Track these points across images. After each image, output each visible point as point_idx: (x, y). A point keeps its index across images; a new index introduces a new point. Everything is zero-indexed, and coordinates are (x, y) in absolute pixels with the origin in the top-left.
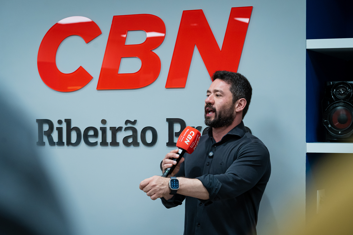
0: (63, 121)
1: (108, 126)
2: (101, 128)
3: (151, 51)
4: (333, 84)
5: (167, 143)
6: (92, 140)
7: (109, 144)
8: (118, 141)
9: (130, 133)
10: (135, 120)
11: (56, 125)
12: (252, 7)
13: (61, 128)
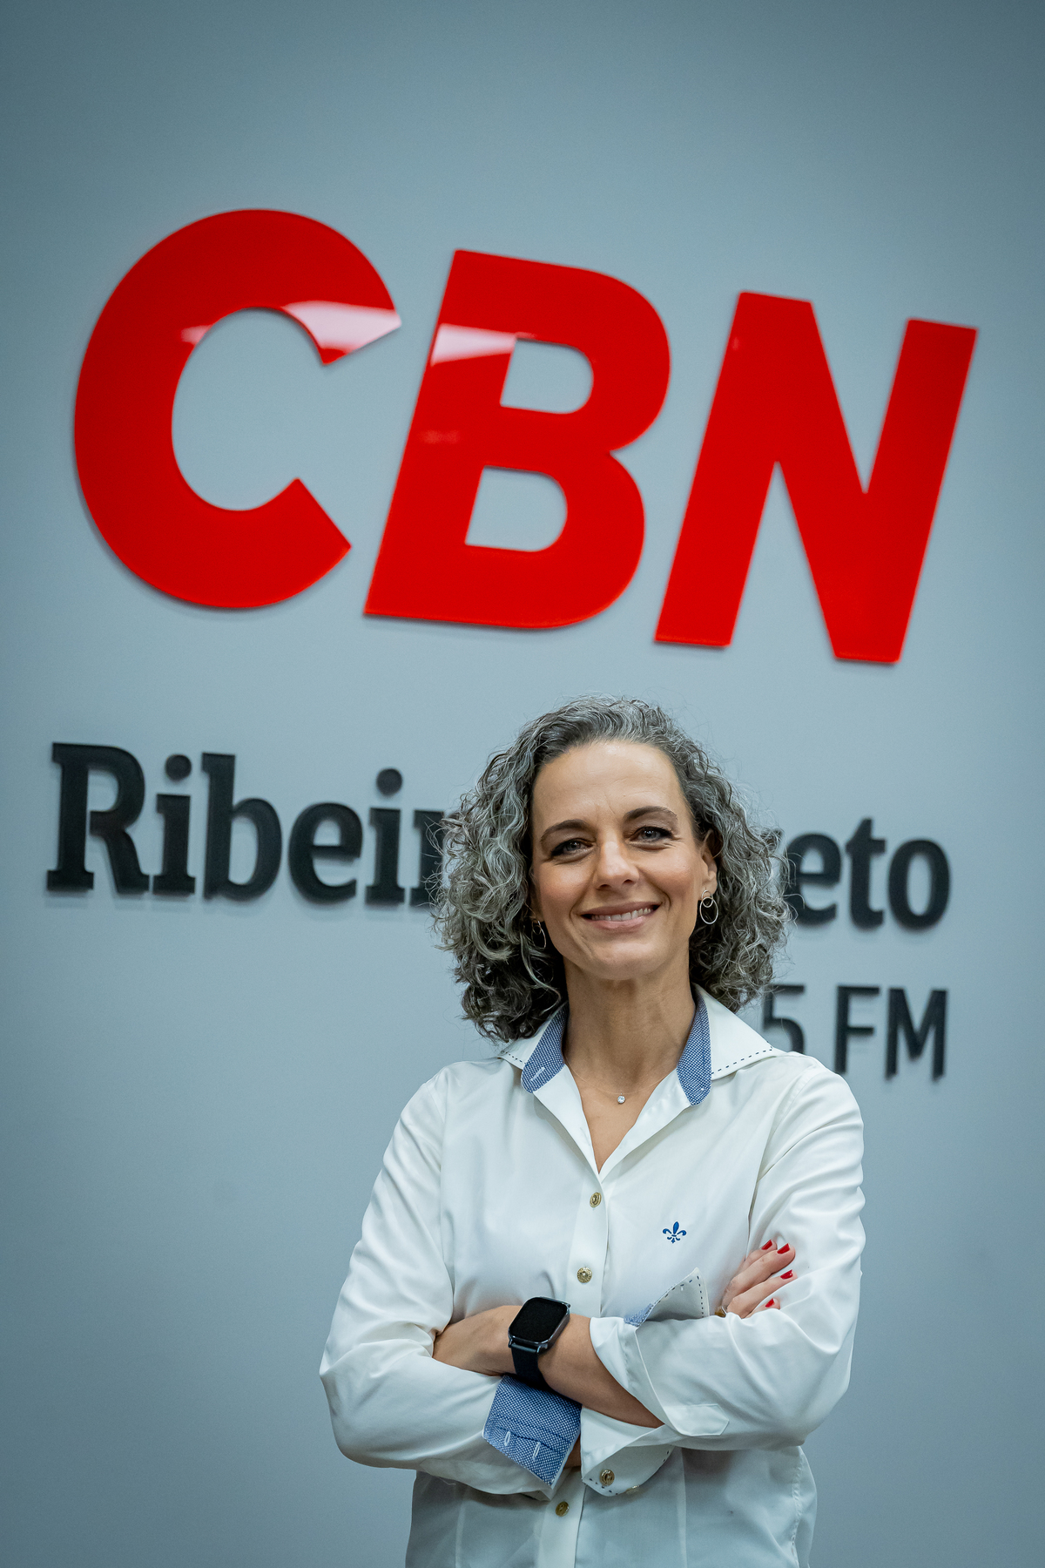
0: (195, 762)
1: (406, 803)
2: (377, 815)
3: (603, 453)
6: (330, 873)
7: (408, 896)
11: (156, 784)
12: (975, 331)
13: (184, 801)
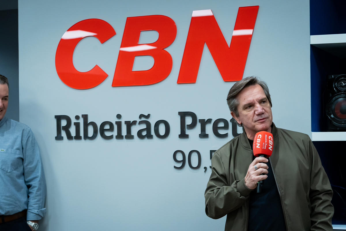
0: (81, 116)
1: (123, 120)
2: (116, 123)
3: (163, 49)
4: (334, 78)
5: (179, 135)
6: (108, 134)
7: (124, 137)
8: (132, 134)
9: (144, 126)
10: (148, 114)
11: (74, 120)
12: (258, 6)
13: (79, 123)
